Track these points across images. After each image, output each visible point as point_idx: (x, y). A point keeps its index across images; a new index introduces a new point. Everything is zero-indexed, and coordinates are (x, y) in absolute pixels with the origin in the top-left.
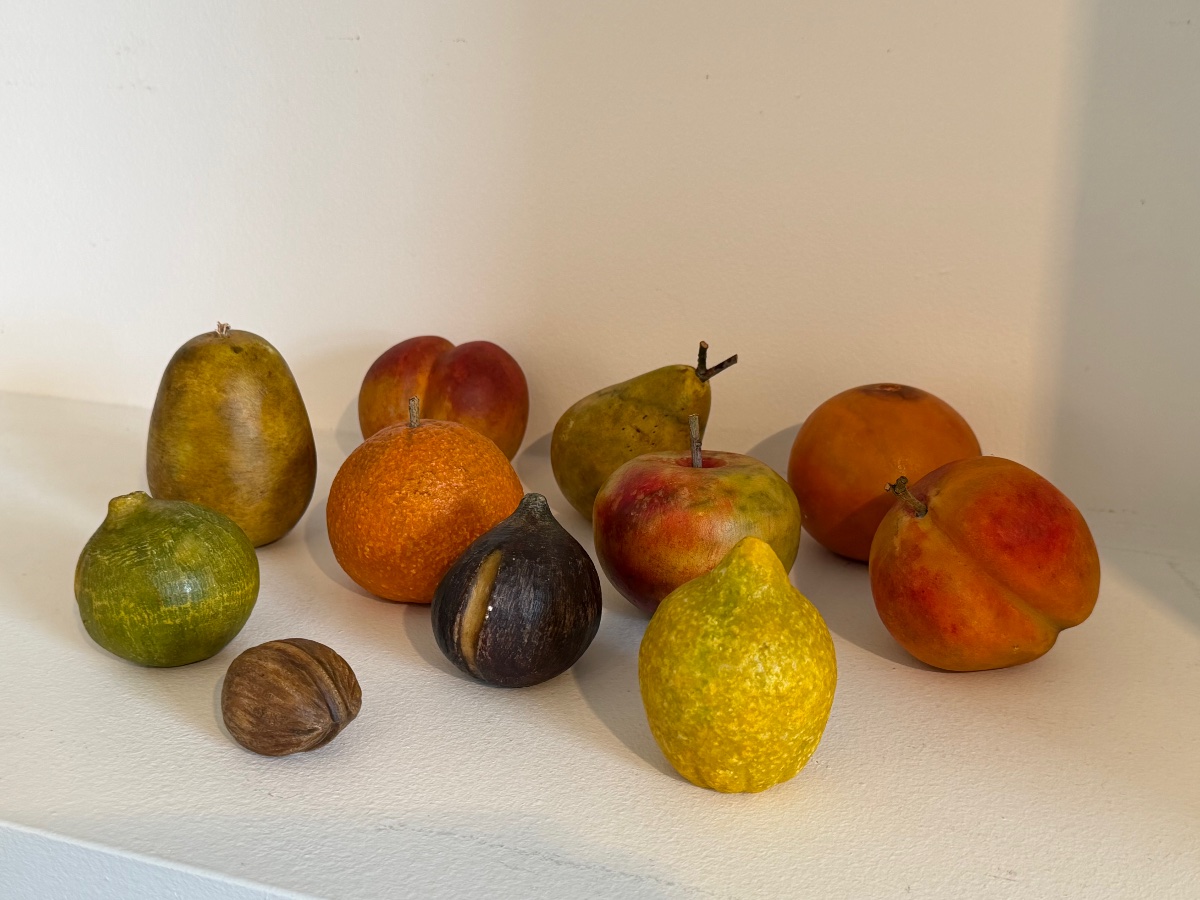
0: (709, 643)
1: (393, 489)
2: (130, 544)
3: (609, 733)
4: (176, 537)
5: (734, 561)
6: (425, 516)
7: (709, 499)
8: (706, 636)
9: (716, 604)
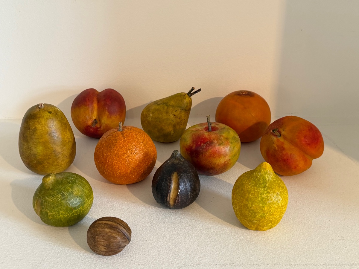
0: (263, 196)
1: (124, 154)
2: (58, 193)
3: (217, 218)
4: (71, 187)
5: (262, 170)
6: (136, 160)
7: (223, 142)
8: (261, 194)
9: (260, 184)
